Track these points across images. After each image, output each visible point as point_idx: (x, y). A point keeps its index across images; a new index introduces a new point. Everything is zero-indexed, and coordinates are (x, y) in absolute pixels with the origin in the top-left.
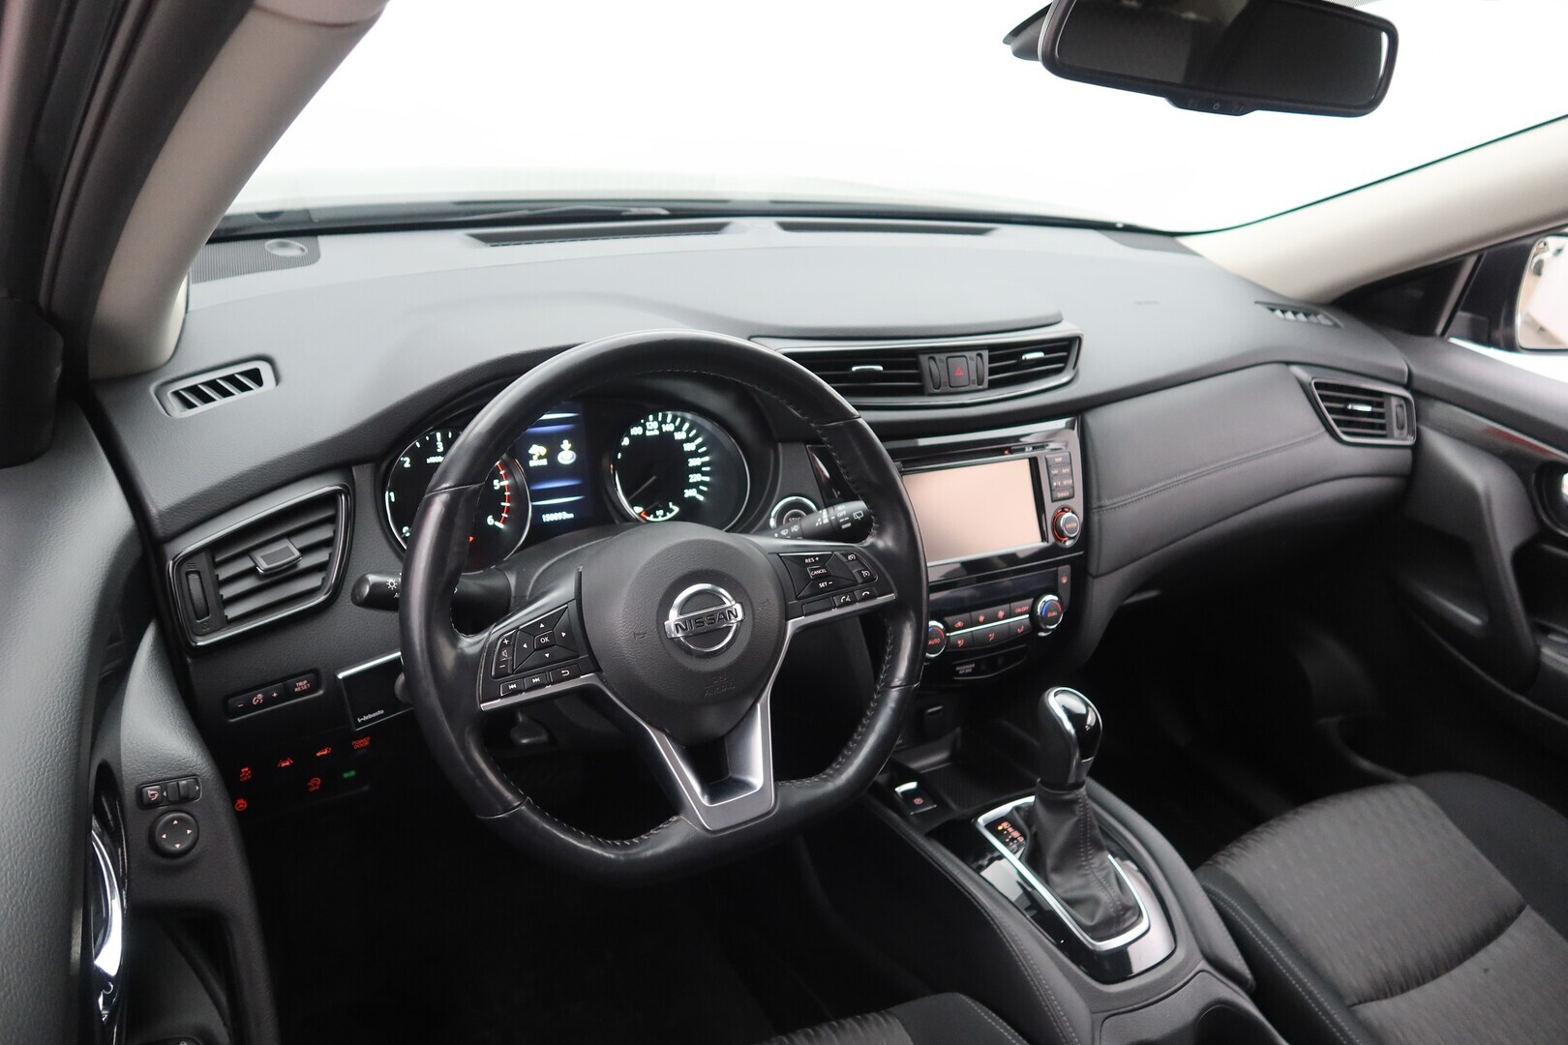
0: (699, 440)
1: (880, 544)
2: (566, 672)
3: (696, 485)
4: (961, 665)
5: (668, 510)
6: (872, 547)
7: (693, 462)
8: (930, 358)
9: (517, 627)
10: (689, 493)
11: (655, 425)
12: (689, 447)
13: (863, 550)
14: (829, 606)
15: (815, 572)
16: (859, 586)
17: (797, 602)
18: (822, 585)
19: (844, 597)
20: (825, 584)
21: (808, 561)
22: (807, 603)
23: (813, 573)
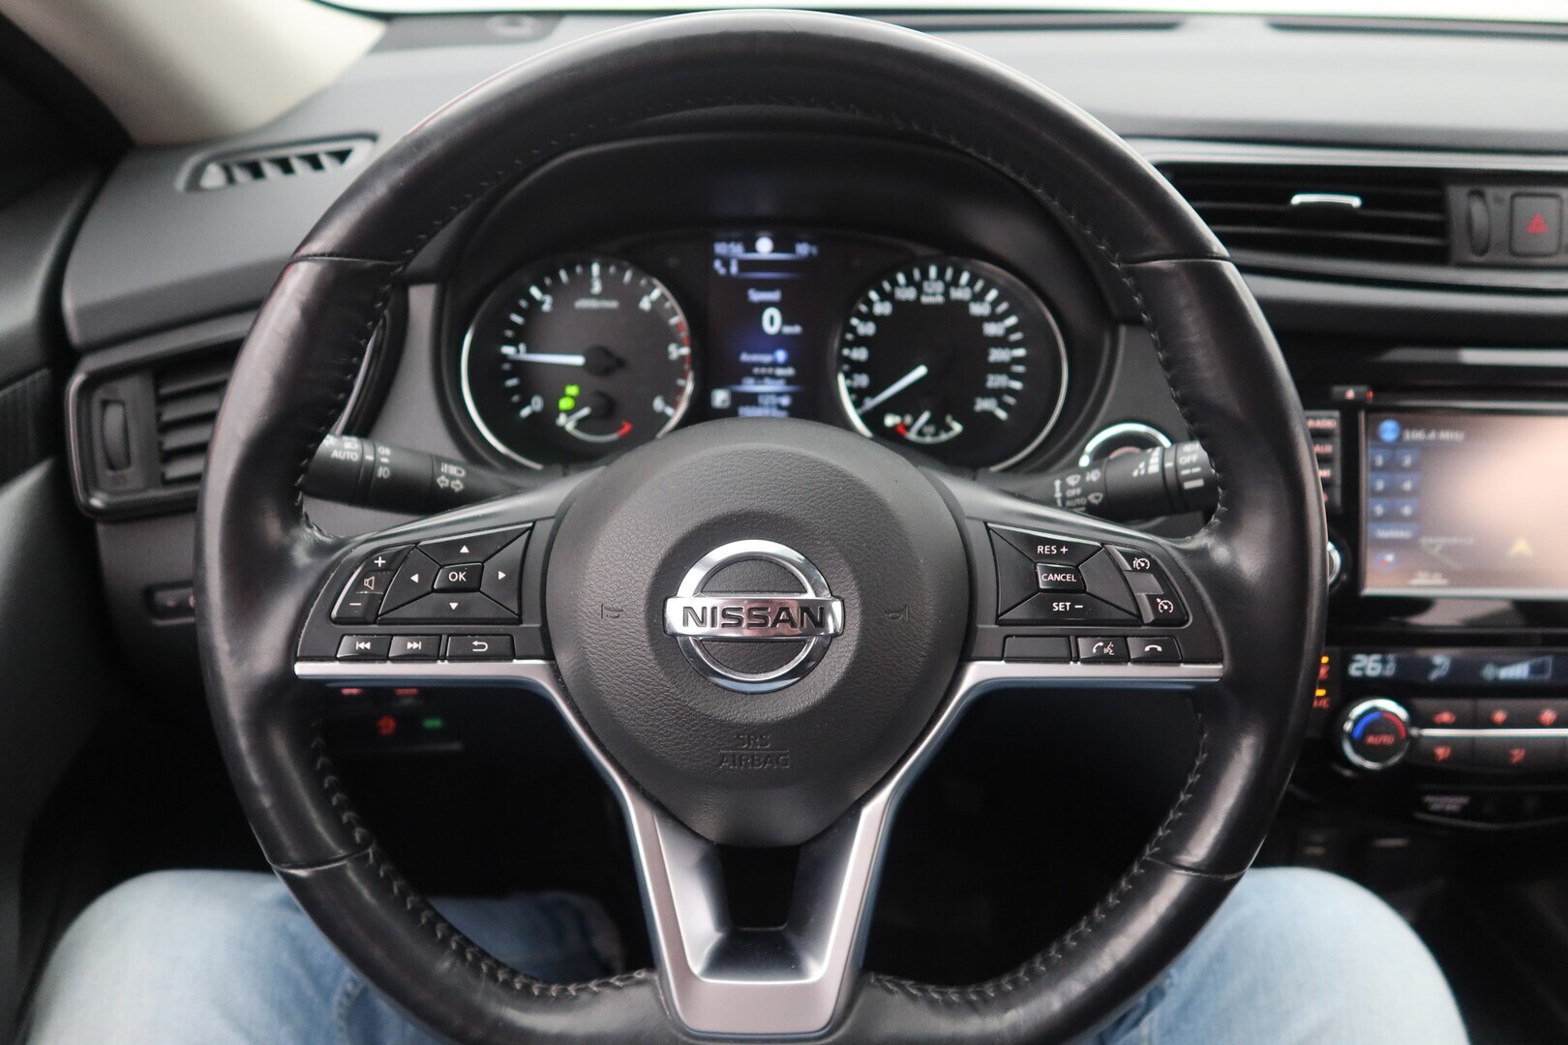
0: (1012, 321)
1: (1221, 554)
2: (480, 645)
3: (997, 394)
4: (1435, 793)
5: (940, 425)
6: (1202, 553)
7: (997, 355)
8: (1473, 193)
9: (417, 543)
10: (984, 404)
11: (939, 287)
12: (992, 329)
13: (1175, 554)
14: (1065, 653)
15: (1051, 577)
16: (1143, 628)
17: (995, 629)
18: (1058, 607)
19: (1101, 644)
20: (1066, 606)
21: (1044, 550)
22: (1017, 636)
23: (1046, 577)
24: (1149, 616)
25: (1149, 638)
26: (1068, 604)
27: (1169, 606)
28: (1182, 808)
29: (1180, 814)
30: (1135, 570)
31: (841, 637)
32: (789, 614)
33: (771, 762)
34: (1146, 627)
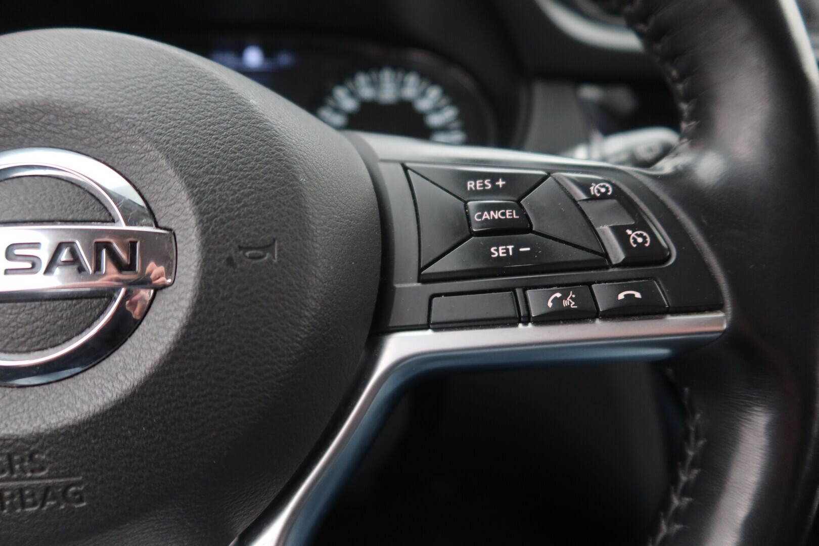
14: (510, 311)
15: (486, 216)
16: (611, 270)
17: (418, 287)
18: (498, 252)
19: (558, 295)
20: (507, 250)
21: (475, 186)
22: (447, 294)
23: (480, 217)
24: (617, 254)
25: (623, 283)
26: (510, 247)
27: (645, 238)
28: (678, 516)
29: (677, 527)
30: (593, 198)
31: (170, 288)
32: (73, 252)
33: (54, 498)
34: (616, 270)
